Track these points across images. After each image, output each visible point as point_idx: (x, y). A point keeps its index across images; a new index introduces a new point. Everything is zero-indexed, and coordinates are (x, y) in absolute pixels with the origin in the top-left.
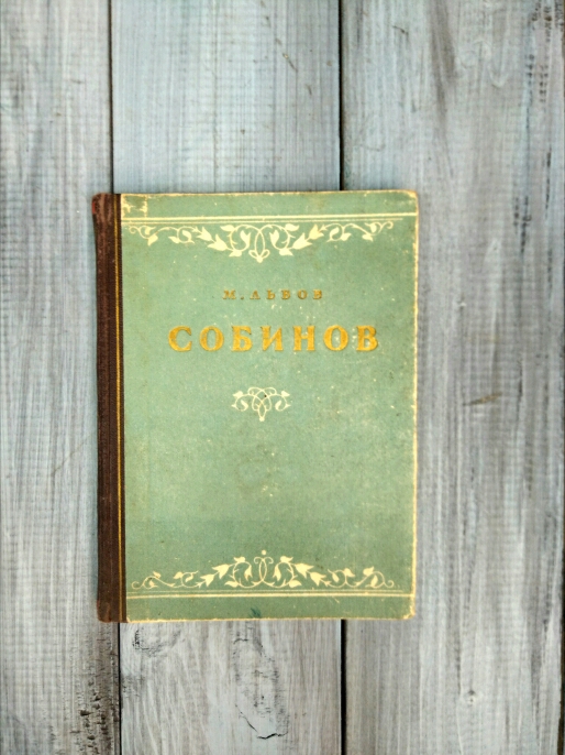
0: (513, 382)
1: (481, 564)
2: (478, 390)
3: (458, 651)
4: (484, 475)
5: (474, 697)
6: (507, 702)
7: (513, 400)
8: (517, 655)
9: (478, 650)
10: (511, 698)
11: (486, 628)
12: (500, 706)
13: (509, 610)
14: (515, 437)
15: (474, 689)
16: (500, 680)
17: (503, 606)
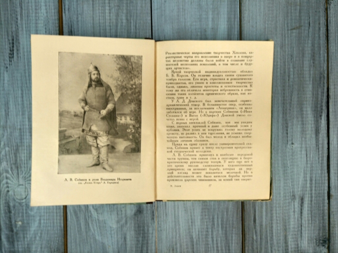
0: (306, 22)
1: (295, 93)
2: (293, 25)
3: (287, 127)
4: (296, 57)
5: (293, 145)
6: (306, 147)
7: (307, 28)
8: (310, 129)
9: (295, 127)
10: (308, 146)
11: (297, 118)
12: (304, 149)
13: (307, 111)
14: (308, 43)
15: (294, 142)
16: (303, 139)
17: (304, 109)
